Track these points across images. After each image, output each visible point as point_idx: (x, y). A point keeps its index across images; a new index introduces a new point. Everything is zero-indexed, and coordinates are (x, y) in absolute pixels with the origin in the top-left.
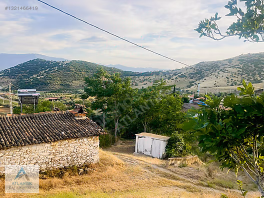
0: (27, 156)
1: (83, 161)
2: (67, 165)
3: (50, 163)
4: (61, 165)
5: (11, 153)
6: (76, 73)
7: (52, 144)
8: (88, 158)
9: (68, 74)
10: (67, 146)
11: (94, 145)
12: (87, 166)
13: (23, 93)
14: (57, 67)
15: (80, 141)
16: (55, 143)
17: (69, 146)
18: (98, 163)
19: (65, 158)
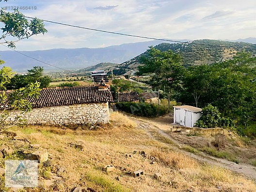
0: (54, 113)
1: (96, 121)
2: (83, 122)
3: (70, 120)
4: (79, 122)
5: (44, 110)
6: (197, 53)
7: (70, 106)
8: (99, 119)
9: (190, 54)
10: (81, 108)
11: (103, 110)
12: (98, 125)
13: (95, 73)
14: (179, 49)
15: (91, 105)
16: (72, 106)
17: (83, 109)
18: (108, 124)
19: (81, 117)
